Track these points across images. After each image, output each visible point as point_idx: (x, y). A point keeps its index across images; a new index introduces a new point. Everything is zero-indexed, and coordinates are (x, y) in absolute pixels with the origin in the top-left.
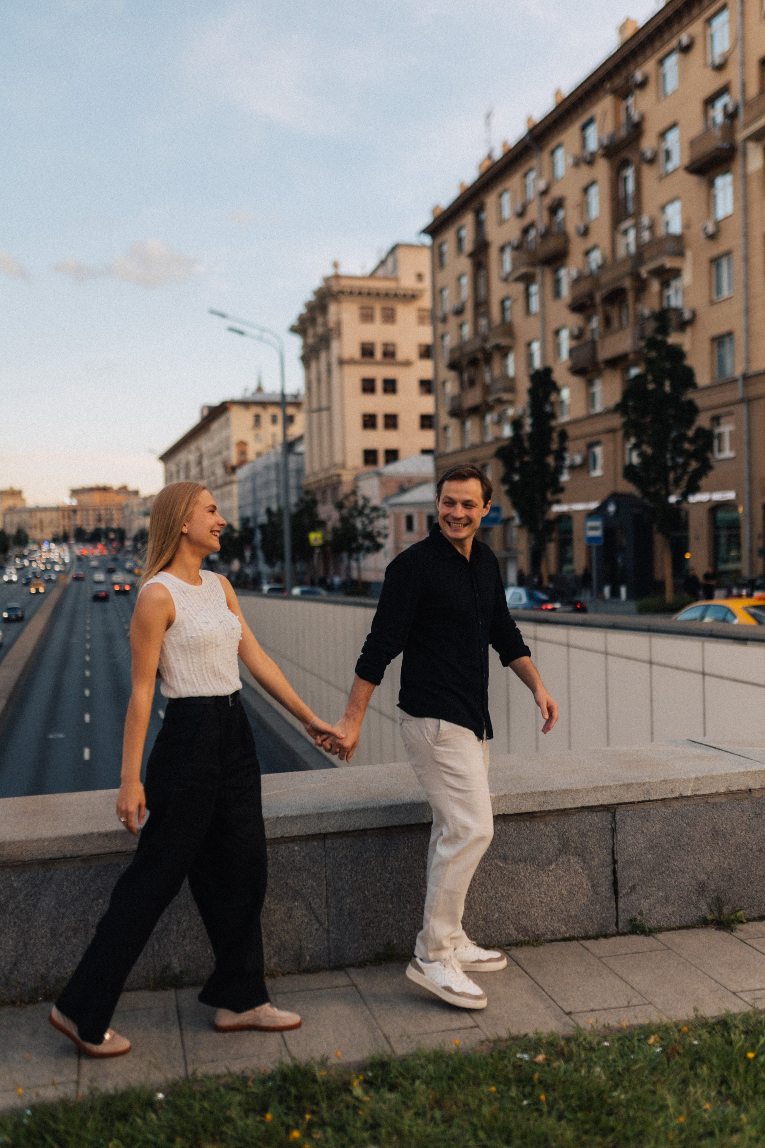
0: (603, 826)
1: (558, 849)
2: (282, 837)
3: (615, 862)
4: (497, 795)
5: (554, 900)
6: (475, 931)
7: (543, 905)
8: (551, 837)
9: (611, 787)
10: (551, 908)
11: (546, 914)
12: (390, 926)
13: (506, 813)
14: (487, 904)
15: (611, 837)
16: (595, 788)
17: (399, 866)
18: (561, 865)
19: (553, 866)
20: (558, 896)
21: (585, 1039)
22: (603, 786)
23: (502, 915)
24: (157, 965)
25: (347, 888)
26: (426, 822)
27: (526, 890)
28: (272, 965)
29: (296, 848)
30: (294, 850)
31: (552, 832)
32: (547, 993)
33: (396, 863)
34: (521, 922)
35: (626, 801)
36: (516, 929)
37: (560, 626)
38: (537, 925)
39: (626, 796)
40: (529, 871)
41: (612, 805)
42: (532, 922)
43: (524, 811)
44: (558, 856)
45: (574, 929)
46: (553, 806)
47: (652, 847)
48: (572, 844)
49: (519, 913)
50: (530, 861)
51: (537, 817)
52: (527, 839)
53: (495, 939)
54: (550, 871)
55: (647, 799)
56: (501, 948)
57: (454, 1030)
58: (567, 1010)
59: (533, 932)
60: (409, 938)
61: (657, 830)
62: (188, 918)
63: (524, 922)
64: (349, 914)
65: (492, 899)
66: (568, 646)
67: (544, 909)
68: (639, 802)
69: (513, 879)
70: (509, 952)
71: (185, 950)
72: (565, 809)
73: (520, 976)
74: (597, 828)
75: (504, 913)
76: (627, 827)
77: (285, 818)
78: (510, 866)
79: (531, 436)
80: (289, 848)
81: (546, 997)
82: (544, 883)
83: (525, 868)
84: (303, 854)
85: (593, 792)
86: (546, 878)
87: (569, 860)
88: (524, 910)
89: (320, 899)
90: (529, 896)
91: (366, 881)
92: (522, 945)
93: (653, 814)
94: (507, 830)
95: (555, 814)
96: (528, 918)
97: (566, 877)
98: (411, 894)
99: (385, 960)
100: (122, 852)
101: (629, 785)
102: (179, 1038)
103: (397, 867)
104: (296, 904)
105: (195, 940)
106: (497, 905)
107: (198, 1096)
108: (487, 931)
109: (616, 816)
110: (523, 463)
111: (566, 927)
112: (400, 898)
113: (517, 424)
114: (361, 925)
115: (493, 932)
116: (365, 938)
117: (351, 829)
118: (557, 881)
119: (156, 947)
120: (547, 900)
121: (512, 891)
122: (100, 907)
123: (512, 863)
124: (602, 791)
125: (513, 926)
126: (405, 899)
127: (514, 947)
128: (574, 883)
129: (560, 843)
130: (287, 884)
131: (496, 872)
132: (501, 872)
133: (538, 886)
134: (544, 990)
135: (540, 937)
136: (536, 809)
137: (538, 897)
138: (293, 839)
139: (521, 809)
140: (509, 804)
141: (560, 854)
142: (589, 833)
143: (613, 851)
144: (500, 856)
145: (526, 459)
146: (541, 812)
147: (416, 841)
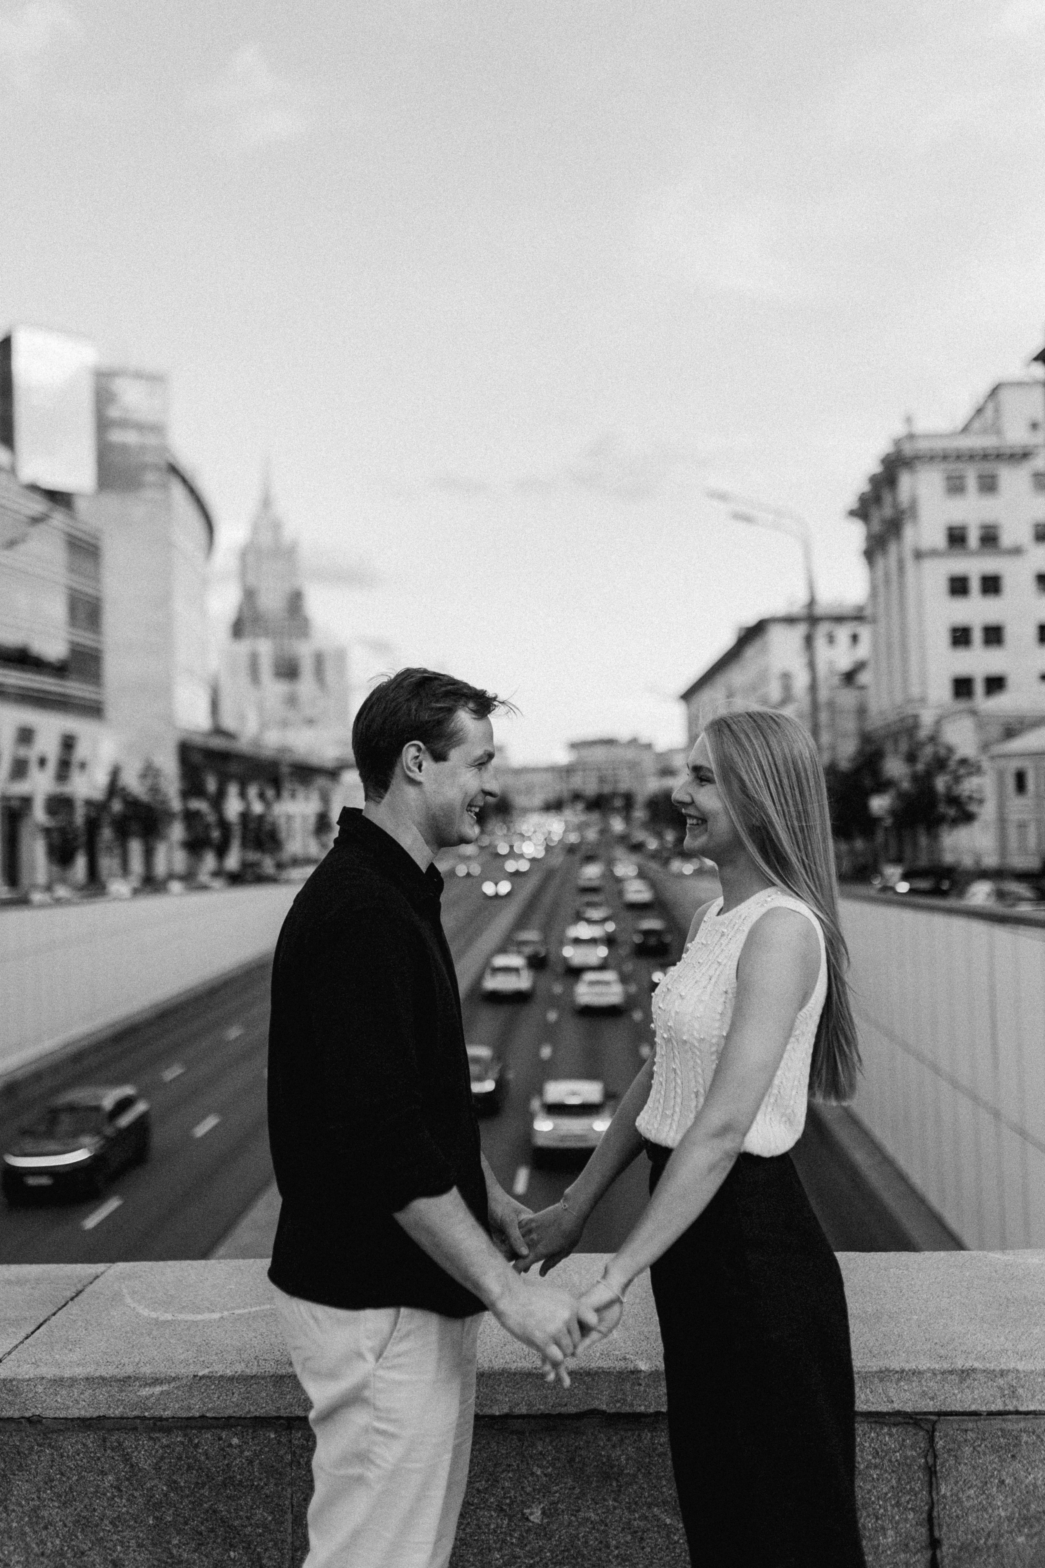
0: (906, 1458)
2: (203, 1417)
3: (934, 1543)
9: (919, 1373)
15: (926, 1484)
16: (881, 1372)
22: (903, 1371)
29: (235, 1441)
30: (230, 1445)
35: (958, 1408)
39: (959, 1396)
41: (925, 1413)
47: (1026, 1518)
55: (1010, 1408)
61: (1039, 1482)
68: (990, 1414)
74: (890, 1461)
76: (962, 1468)
77: (210, 1378)
80: (220, 1439)
84: (247, 1453)
85: (876, 1380)
89: (280, 1550)
93: (1026, 1443)
98: (468, 1561)
101: (965, 1374)
104: (232, 1554)
109: (936, 1440)
124: (899, 1380)
130: (215, 1512)
131: (656, 1535)
132: (668, 1536)
138: (228, 1423)
142: (872, 1472)
143: (930, 1519)
144: (664, 1502)
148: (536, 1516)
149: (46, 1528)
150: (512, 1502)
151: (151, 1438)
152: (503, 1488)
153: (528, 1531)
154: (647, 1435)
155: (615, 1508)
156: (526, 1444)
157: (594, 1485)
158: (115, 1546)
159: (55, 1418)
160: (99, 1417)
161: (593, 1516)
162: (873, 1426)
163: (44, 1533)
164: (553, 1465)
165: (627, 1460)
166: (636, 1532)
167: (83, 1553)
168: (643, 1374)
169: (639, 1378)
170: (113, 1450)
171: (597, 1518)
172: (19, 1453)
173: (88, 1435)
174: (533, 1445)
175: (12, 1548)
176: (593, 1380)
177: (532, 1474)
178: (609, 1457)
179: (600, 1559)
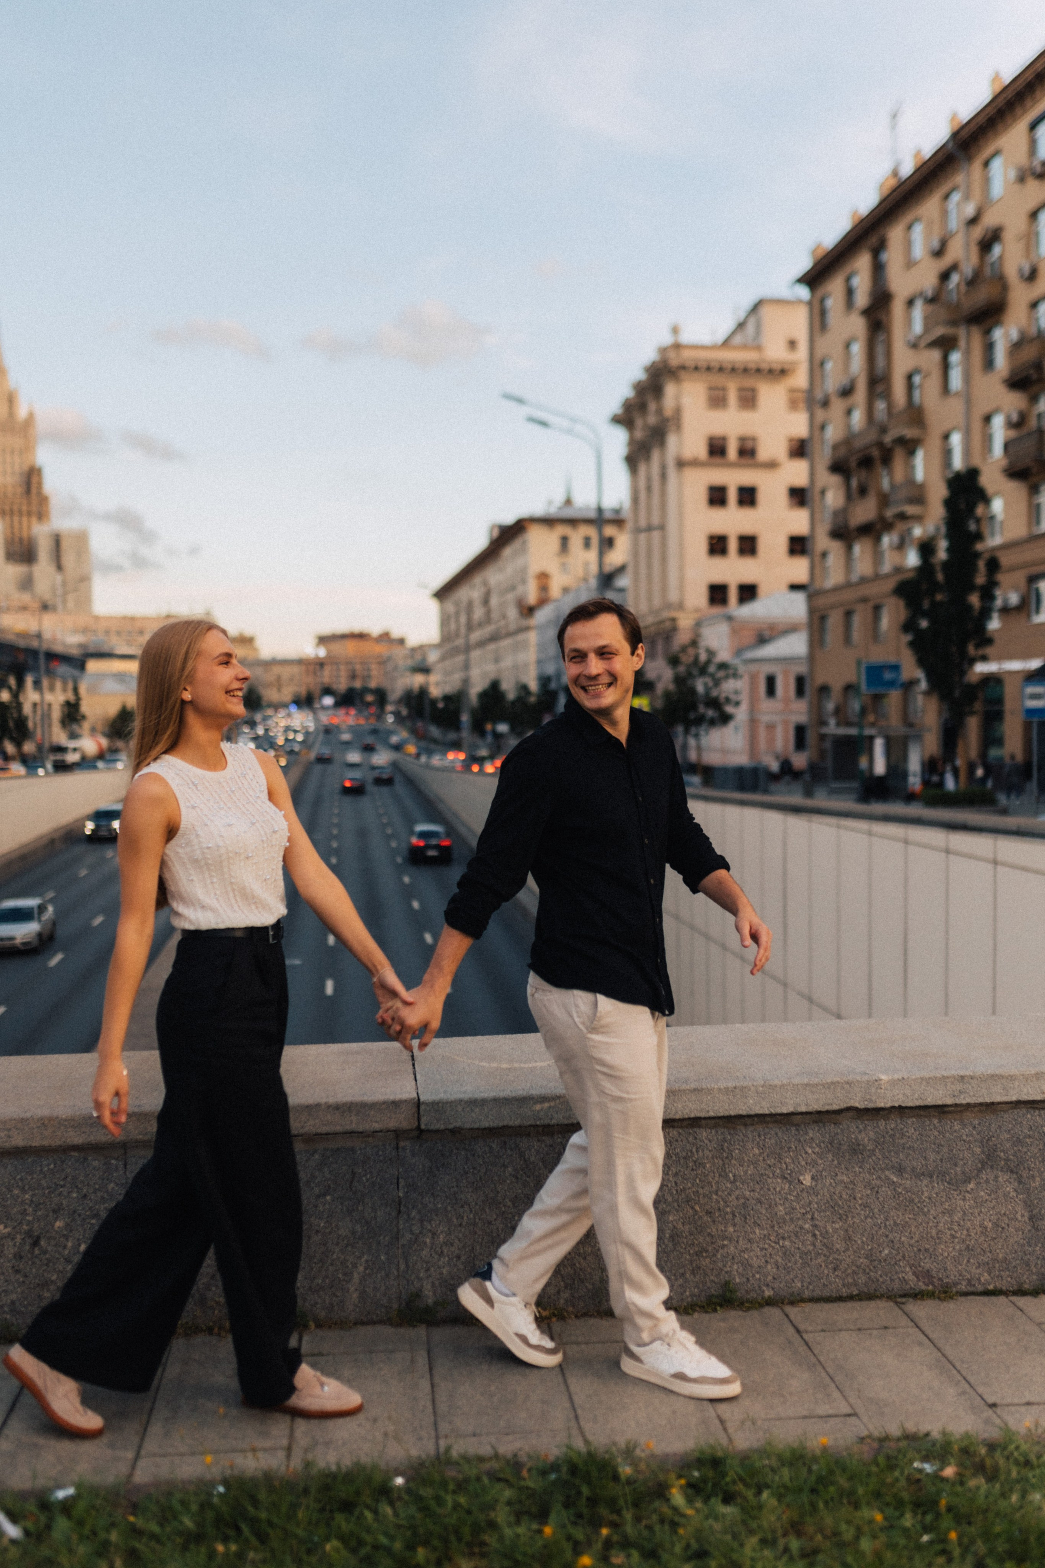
1: (980, 1161)
4: (890, 1078)
5: (972, 1234)
6: (854, 1272)
7: (957, 1240)
8: (969, 1142)
10: (968, 1246)
11: (960, 1254)
12: (731, 1257)
13: (903, 1105)
14: (872, 1234)
16: (1038, 1073)
17: (746, 1172)
18: (984, 1185)
19: (971, 1186)
20: (979, 1229)
21: (1017, 1448)
23: (894, 1252)
24: (403, 1291)
25: (670, 1199)
26: (785, 1112)
27: (931, 1217)
28: (562, 1301)
31: (972, 1135)
32: (959, 1372)
33: (741, 1168)
34: (922, 1264)
36: (914, 1273)
37: (984, 834)
38: (946, 1269)
40: (936, 1190)
42: (938, 1264)
43: (932, 1104)
44: (979, 1171)
45: (1002, 1280)
46: (974, 1098)
48: (1002, 1154)
49: (919, 1250)
50: (938, 1176)
51: (950, 1112)
52: (934, 1144)
53: (883, 1286)
54: (968, 1192)
56: (891, 1300)
57: (821, 1417)
58: (991, 1400)
59: (940, 1279)
60: (757, 1276)
62: (446, 1229)
63: (927, 1264)
64: (671, 1236)
65: (880, 1228)
66: (995, 862)
67: (957, 1247)
69: (912, 1201)
70: (902, 1306)
71: (443, 1273)
72: (993, 1103)
73: (920, 1344)
74: (1039, 1132)
75: (898, 1250)
78: (908, 1182)
79: (946, 565)
81: (960, 1378)
82: (958, 1209)
83: (930, 1186)
85: (1035, 1079)
86: (961, 1202)
87: (996, 1177)
88: (927, 1246)
90: (937, 1226)
91: (698, 1192)
92: (923, 1296)
94: (905, 1129)
95: (976, 1109)
96: (933, 1258)
97: (991, 1202)
98: (761, 1213)
99: (721, 1306)
100: (358, 1132)
102: (429, 1397)
103: (742, 1173)
105: (455, 1259)
106: (887, 1236)
107: (451, 1487)
108: (872, 1274)
110: (934, 604)
111: (989, 1275)
112: (746, 1218)
113: (926, 548)
114: (690, 1254)
115: (881, 1276)
116: (693, 1273)
117: (677, 1117)
118: (977, 1207)
119: (403, 1267)
120: (962, 1234)
121: (909, 1218)
122: (327, 1206)
123: (911, 1178)
125: (911, 1268)
126: (753, 1221)
127: (911, 1300)
128: (1003, 1212)
129: (983, 1152)
131: (887, 1189)
132: (895, 1189)
133: (950, 1212)
134: (954, 1367)
135: (951, 1287)
136: (949, 1101)
137: (949, 1229)
139: (926, 1099)
140: (909, 1092)
141: (983, 1167)
142: (1027, 1140)
144: (893, 1167)
145: (939, 597)
146: (956, 1105)
147: (770, 1139)
148: (807, 1180)
149: (462, 1206)
150: (792, 1172)
151: (539, 1141)
152: (785, 1163)
153: (801, 1191)
154: (882, 1123)
155: (860, 1172)
156: (801, 1132)
157: (847, 1157)
158: (514, 1216)
159: (472, 1129)
160: (504, 1126)
161: (845, 1178)
162: (1029, 1110)
163: (461, 1210)
164: (820, 1147)
165: (869, 1140)
166: (873, 1188)
167: (490, 1223)
168: (883, 1082)
169: (880, 1084)
170: (511, 1149)
171: (848, 1180)
172: (442, 1155)
173: (493, 1141)
174: (807, 1133)
175: (438, 1222)
176: (850, 1086)
177: (806, 1153)
178: (856, 1139)
179: (849, 1206)
